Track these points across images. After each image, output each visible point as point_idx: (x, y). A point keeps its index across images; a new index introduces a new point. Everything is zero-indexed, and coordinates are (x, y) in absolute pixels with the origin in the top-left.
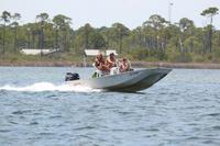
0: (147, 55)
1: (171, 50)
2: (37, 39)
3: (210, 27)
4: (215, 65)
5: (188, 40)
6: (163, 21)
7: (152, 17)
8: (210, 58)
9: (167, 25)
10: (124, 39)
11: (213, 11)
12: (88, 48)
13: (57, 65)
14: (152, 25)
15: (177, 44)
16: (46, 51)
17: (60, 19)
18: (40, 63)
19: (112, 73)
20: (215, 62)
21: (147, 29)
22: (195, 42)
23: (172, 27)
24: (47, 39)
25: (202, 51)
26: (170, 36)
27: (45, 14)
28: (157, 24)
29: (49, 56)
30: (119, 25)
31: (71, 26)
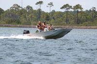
0: (12, 22)
1: (23, 20)
3: (40, 10)
5: (30, 15)
6: (19, 7)
7: (14, 5)
9: (20, 9)
11: (41, 3)
14: (14, 9)
15: (25, 17)
19: (45, 31)
21: (12, 10)
22: (33, 16)
23: (23, 9)
25: (36, 20)
26: (22, 14)
28: (16, 8)
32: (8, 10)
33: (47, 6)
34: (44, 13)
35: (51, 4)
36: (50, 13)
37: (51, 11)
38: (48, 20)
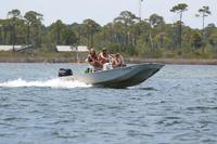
1: (141, 46)
2: (8, 36)
3: (179, 23)
4: (185, 60)
5: (158, 36)
6: (134, 17)
7: (122, 13)
8: (180, 54)
9: (137, 21)
10: (95, 35)
11: (182, 7)
12: (60, 44)
13: (29, 61)
14: (123, 22)
15: (147, 40)
16: (18, 47)
17: (31, 15)
18: (12, 59)
19: (105, 69)
20: (185, 57)
21: (118, 25)
22: (165, 38)
23: (142, 23)
24: (18, 36)
25: (172, 47)
26: (140, 33)
27: (17, 11)
28: (127, 21)
29: (22, 52)
30: (90, 22)
31: (43, 22)
32: (110, 24)
33: (197, 16)
34: (190, 30)
35: (206, 10)
36: (203, 30)
37: (206, 26)
38: (199, 46)
